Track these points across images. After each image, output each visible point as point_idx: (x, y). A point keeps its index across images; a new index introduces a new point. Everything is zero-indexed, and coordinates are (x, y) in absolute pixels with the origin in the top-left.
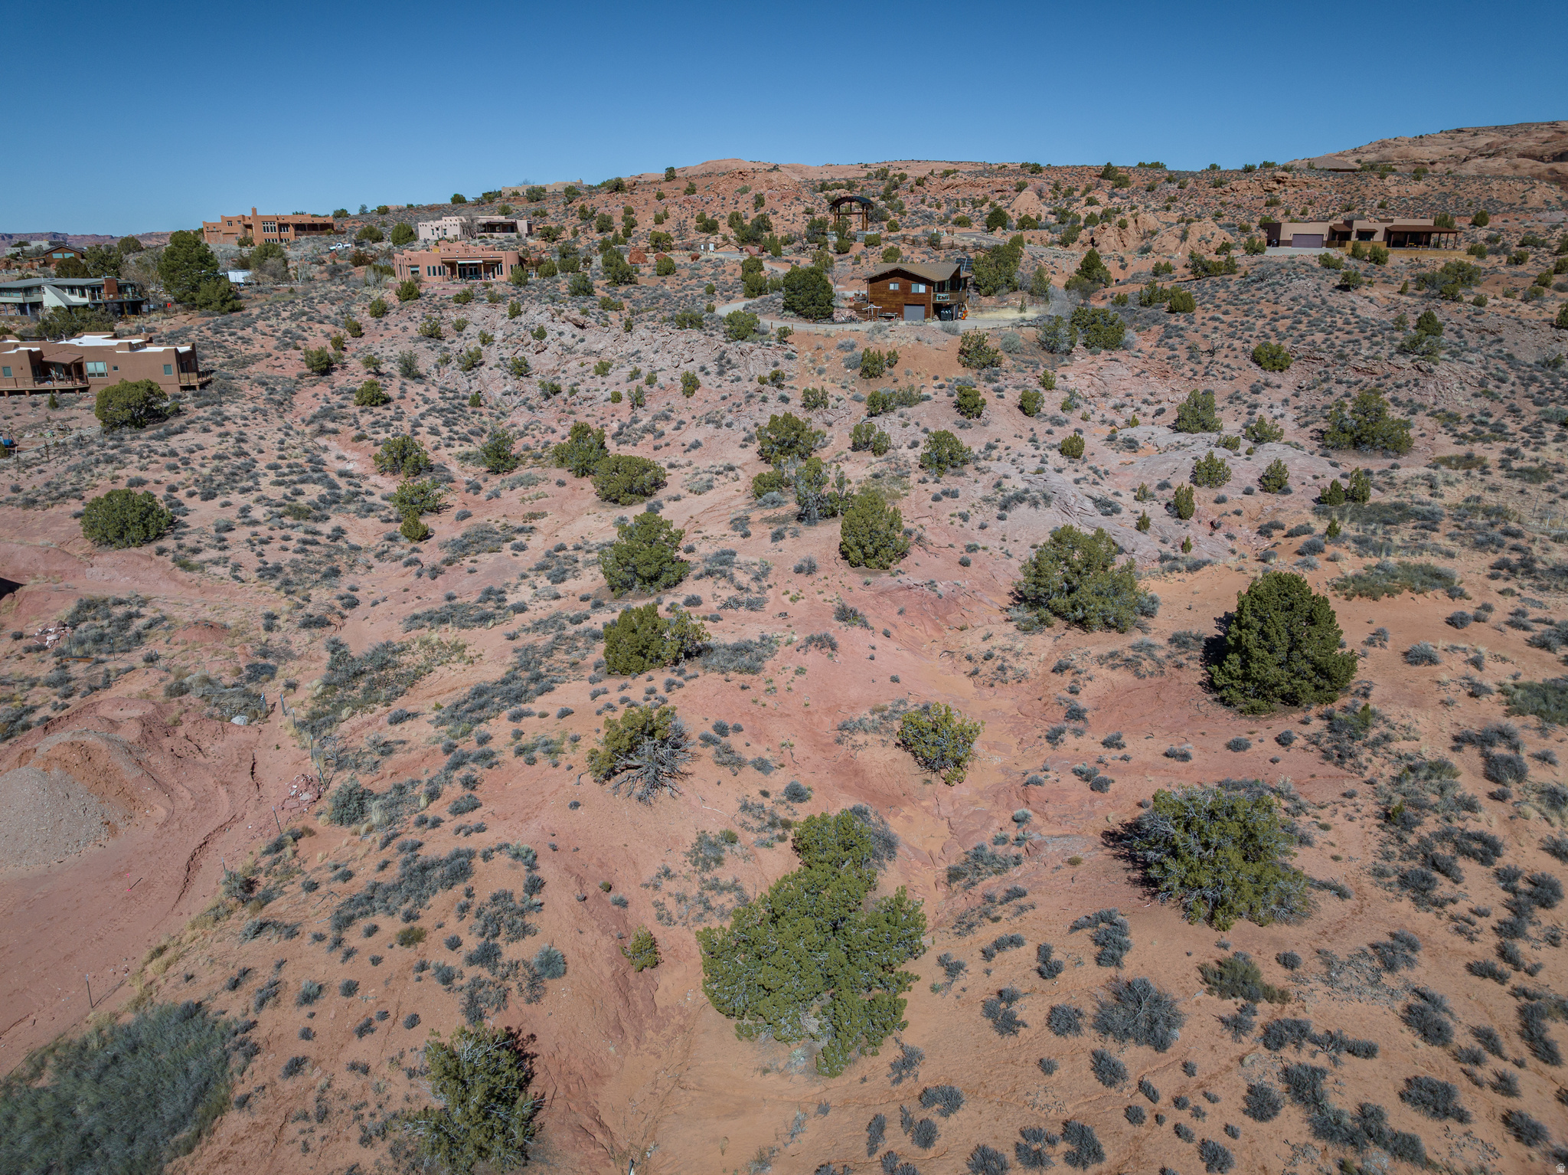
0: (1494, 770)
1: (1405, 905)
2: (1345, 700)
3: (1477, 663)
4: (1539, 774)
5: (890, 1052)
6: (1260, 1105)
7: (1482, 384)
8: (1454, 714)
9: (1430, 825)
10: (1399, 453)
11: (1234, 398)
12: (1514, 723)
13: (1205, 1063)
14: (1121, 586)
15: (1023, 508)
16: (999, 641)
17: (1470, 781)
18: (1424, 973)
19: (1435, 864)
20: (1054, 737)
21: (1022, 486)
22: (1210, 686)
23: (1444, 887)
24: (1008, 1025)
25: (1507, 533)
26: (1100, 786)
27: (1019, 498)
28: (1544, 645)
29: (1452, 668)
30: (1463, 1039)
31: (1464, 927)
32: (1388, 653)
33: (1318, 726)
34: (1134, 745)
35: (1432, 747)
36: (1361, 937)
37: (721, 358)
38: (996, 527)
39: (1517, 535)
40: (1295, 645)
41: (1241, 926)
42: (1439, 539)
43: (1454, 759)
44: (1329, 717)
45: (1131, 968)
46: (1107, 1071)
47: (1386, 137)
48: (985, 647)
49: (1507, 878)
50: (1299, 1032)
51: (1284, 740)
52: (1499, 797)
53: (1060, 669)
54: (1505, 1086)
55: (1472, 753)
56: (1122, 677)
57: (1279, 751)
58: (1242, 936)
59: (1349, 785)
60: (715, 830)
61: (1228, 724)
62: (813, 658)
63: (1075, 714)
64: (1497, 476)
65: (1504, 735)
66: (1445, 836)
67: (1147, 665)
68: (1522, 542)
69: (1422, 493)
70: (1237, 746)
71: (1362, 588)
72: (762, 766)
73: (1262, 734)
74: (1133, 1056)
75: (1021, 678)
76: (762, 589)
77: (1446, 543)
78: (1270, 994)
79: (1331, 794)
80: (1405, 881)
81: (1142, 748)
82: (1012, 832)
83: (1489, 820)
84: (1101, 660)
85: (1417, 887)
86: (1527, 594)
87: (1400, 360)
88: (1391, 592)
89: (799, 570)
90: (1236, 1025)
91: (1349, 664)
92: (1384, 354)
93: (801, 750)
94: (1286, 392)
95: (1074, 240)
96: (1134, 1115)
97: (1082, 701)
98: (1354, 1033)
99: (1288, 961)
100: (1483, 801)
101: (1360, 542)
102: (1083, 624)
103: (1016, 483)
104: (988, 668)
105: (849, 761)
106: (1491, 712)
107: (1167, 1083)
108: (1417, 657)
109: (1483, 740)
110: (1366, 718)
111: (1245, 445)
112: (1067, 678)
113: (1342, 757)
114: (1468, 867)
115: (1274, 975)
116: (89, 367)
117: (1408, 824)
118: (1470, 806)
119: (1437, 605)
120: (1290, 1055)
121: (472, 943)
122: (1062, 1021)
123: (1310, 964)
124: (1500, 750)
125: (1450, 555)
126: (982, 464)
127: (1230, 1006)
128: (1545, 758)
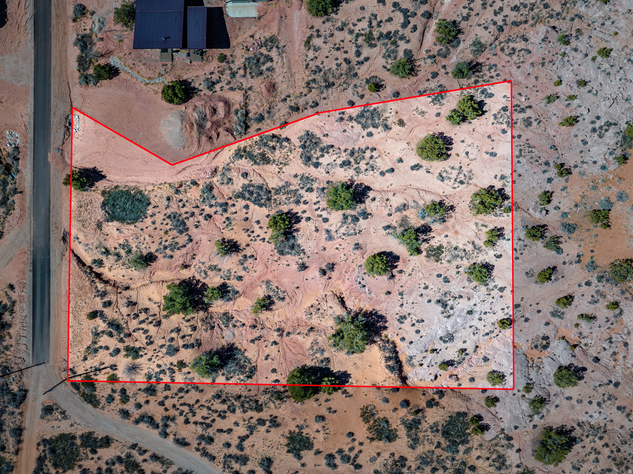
13: (164, 359)
46: (162, 346)
74: (164, 350)
90: (172, 364)
122: (172, 339)
127: (176, 364)
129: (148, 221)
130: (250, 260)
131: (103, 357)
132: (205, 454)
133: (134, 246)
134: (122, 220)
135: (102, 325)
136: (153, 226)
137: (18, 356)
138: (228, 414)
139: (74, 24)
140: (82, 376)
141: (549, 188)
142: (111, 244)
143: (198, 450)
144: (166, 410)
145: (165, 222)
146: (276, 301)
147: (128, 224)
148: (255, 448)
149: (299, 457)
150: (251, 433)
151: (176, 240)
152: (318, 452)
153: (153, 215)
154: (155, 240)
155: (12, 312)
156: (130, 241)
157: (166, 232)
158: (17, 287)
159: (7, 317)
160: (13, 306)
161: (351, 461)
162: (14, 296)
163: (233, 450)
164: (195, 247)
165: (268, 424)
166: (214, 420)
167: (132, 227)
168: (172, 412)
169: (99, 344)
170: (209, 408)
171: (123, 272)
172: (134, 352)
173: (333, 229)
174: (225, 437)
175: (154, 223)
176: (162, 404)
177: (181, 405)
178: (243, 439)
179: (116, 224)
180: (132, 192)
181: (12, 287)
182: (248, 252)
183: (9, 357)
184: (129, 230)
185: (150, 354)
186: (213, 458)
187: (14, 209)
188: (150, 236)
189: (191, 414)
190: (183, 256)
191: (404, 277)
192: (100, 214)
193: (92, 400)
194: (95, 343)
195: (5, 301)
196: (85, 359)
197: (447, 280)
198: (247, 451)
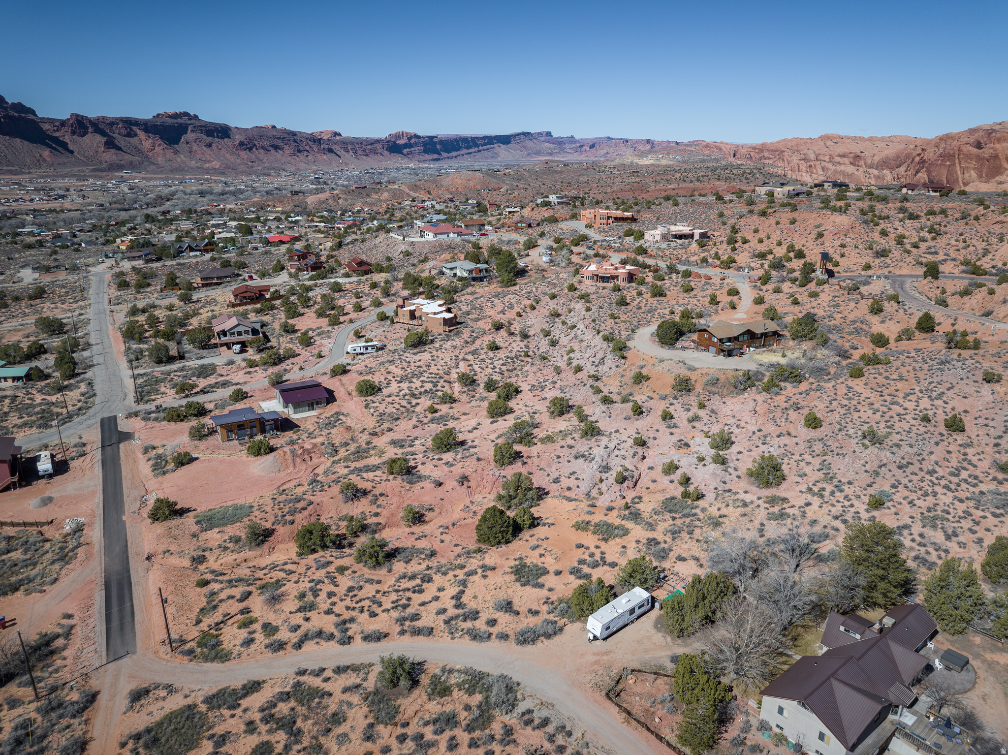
7: (881, 466)
10: (766, 487)
15: (582, 460)
20: (440, 527)
27: (583, 456)
38: (563, 464)
69: (717, 507)
72: (379, 506)
76: (460, 462)
88: (586, 530)
93: (393, 506)
101: (634, 514)
111: (708, 461)
116: (422, 318)
121: (285, 513)
125: (651, 530)
129: (256, 513)
130: (381, 498)
131: (228, 608)
132: (417, 632)
134: (223, 524)
135: (219, 586)
137: (79, 668)
138: (425, 585)
139: (145, 455)
140: (196, 640)
143: (402, 632)
144: (338, 615)
146: (426, 513)
147: (231, 524)
148: (480, 597)
149: (542, 586)
150: (466, 587)
151: (295, 507)
152: (558, 573)
155: (68, 636)
156: (238, 533)
158: (77, 614)
160: (71, 630)
161: (601, 563)
162: (72, 622)
163: (452, 612)
164: (318, 508)
165: (480, 571)
166: (409, 599)
167: (238, 524)
168: (347, 615)
169: (219, 599)
170: (397, 591)
171: (235, 557)
172: (269, 586)
173: (450, 460)
174: (435, 606)
175: (263, 511)
176: (329, 612)
177: (357, 603)
178: (458, 597)
179: (216, 530)
180: (230, 508)
182: (377, 492)
186: (430, 631)
187: (76, 558)
189: (375, 606)
190: (306, 518)
191: (536, 460)
192: (195, 529)
193: (219, 656)
194: (211, 601)
195: (58, 630)
196: (199, 622)
197: (571, 447)
198: (472, 605)
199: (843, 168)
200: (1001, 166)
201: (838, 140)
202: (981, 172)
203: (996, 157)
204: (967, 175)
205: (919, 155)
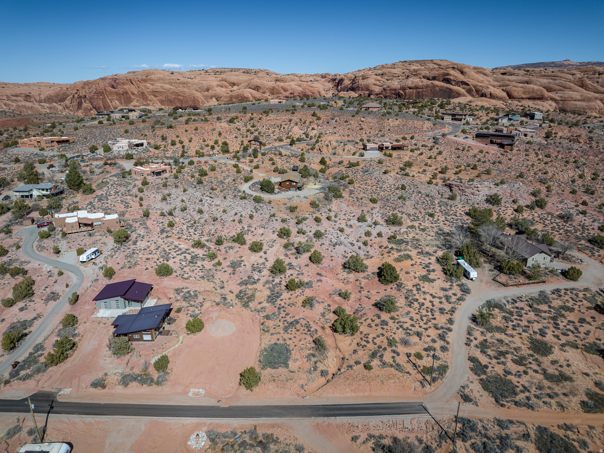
0: (418, 290)
1: (409, 308)
2: (399, 281)
3: (415, 273)
4: (423, 290)
5: (359, 332)
6: (398, 329)
7: (414, 206)
8: (412, 282)
9: (411, 298)
10: (401, 225)
11: (368, 212)
12: (420, 282)
13: (392, 326)
14: (362, 265)
15: (337, 246)
16: (346, 276)
17: (415, 292)
18: (411, 315)
19: (411, 303)
20: (360, 292)
21: (336, 241)
22: (379, 281)
23: (412, 305)
24: (371, 327)
25: (419, 245)
26: (369, 298)
27: (336, 244)
28: (424, 268)
29: (412, 274)
30: (415, 320)
31: (415, 309)
32: (403, 272)
33: (396, 286)
34: (372, 292)
35: (410, 288)
36: (404, 312)
37: (255, 208)
38: (334, 251)
39: (421, 245)
40: (391, 274)
41: (392, 313)
42: (409, 247)
43: (413, 289)
44: (397, 284)
45: (382, 319)
46: (383, 329)
47: (384, 64)
48: (343, 277)
49: (419, 303)
50: (400, 322)
51: (391, 288)
52: (418, 293)
53: (357, 280)
54: (419, 324)
55: (415, 287)
56: (366, 281)
57: (391, 290)
58: (393, 314)
59: (401, 294)
60: (322, 312)
61: (383, 287)
62: (319, 283)
63: (362, 288)
64: (417, 231)
65: (419, 284)
66: (412, 299)
67: (370, 278)
68: (421, 247)
69: (406, 236)
70: (385, 290)
71: (398, 260)
72: (323, 302)
73: (388, 287)
74: (385, 327)
75: (351, 282)
76: (302, 271)
77: (410, 248)
78: (397, 319)
79: (399, 296)
80: (408, 305)
81: (373, 292)
82: (360, 306)
83: (417, 297)
84: (363, 278)
85: (410, 306)
86: (422, 258)
87: (399, 201)
88: (402, 260)
89: (306, 266)
90: (394, 322)
91: (399, 276)
92: (396, 199)
93: (326, 299)
94: (378, 209)
95: (314, 148)
96: (386, 332)
97: (362, 286)
98: (405, 321)
99: (398, 316)
100: (416, 294)
101: (397, 249)
102: (358, 272)
103: (334, 241)
104: (345, 281)
105: (333, 300)
106: (417, 281)
107: (389, 328)
108: (407, 273)
109: (416, 286)
110: (402, 284)
111: (373, 226)
112: (358, 282)
113: (399, 290)
114: (415, 303)
115: (397, 317)
116: (95, 224)
117: (408, 298)
118: (415, 295)
119: (409, 262)
120: (400, 324)
121: (306, 330)
122: (376, 325)
123: (400, 316)
124: (418, 287)
125: (411, 251)
126: (326, 235)
127: (393, 321)
128: (423, 287)
129: (288, 342)
131: (402, 360)
132: (452, 311)
133: (309, 352)
134: (287, 358)
135: (375, 363)
136: (293, 339)
137: (424, 428)
139: (107, 388)
140: (424, 375)
141: (280, 220)
142: (308, 366)
143: (452, 314)
145: (290, 332)
147: (290, 354)
149: (435, 279)
150: (428, 293)
151: (303, 324)
153: (285, 340)
154: (304, 338)
155: (381, 437)
156: (304, 354)
157: (298, 330)
158: (354, 434)
159: (387, 442)
160: (374, 437)
162: (364, 436)
163: (443, 300)
166: (428, 308)
167: (293, 352)
168: (430, 325)
169: (392, 362)
171: (330, 360)
172: (391, 343)
173: (297, 272)
175: (290, 339)
176: (426, 329)
178: (434, 297)
179: (290, 363)
180: (265, 353)
181: (354, 439)
183: (429, 438)
184: (295, 354)
185: (390, 334)
187: (272, 434)
188: (300, 341)
189: (428, 317)
192: (281, 370)
193: (443, 369)
194: (391, 366)
195: (371, 444)
196: (408, 373)
197: (323, 244)
198: (440, 295)
199: (19, 103)
200: (130, 98)
201: (4, 85)
202: (121, 101)
203: (127, 93)
204: (114, 103)
205: (76, 93)
